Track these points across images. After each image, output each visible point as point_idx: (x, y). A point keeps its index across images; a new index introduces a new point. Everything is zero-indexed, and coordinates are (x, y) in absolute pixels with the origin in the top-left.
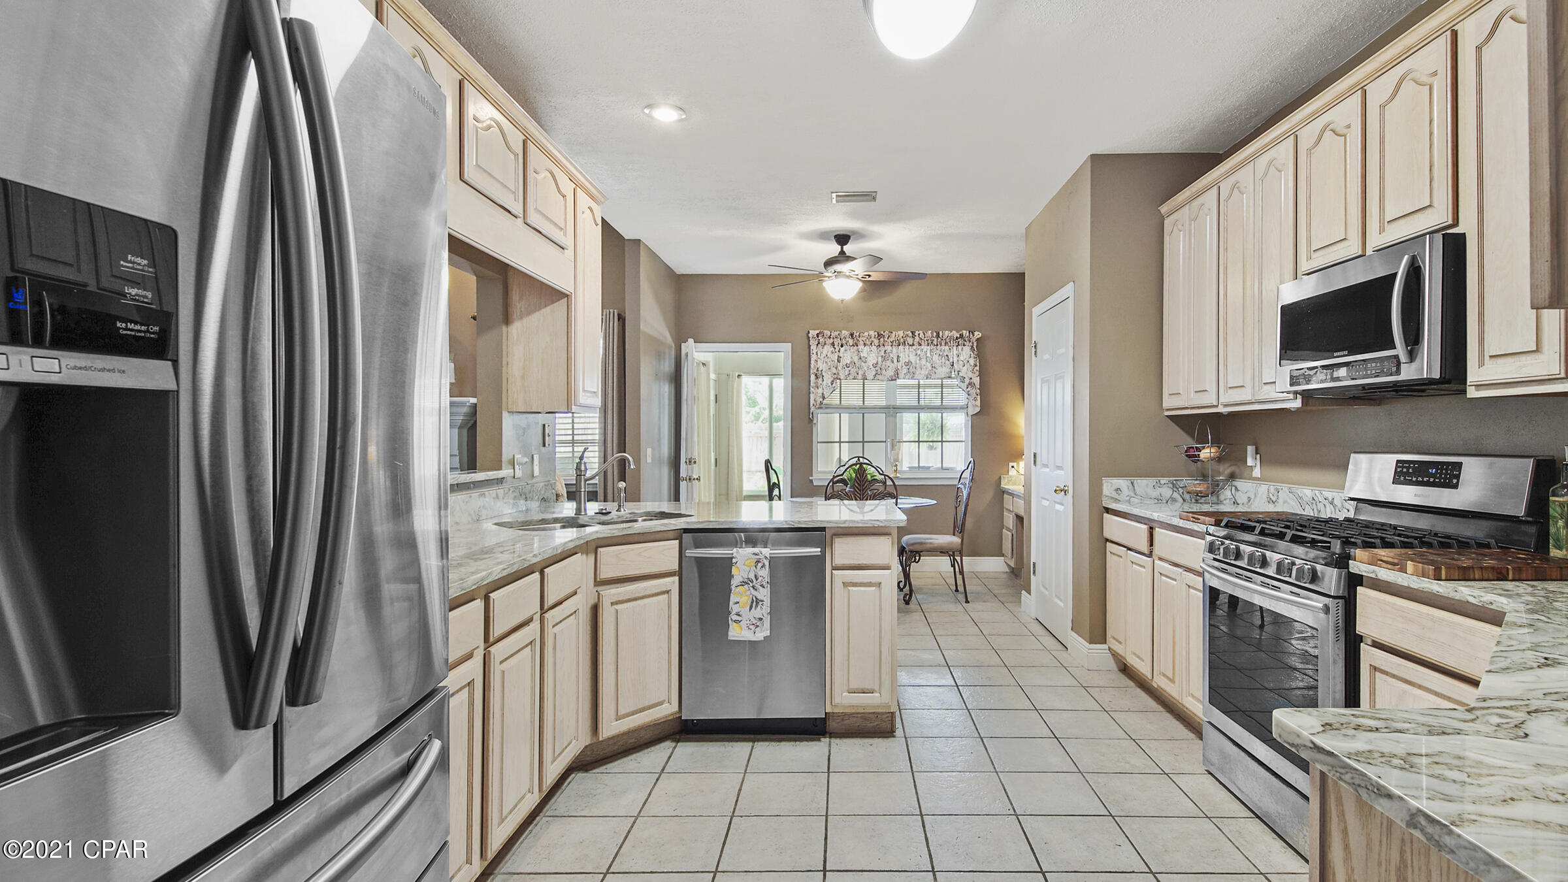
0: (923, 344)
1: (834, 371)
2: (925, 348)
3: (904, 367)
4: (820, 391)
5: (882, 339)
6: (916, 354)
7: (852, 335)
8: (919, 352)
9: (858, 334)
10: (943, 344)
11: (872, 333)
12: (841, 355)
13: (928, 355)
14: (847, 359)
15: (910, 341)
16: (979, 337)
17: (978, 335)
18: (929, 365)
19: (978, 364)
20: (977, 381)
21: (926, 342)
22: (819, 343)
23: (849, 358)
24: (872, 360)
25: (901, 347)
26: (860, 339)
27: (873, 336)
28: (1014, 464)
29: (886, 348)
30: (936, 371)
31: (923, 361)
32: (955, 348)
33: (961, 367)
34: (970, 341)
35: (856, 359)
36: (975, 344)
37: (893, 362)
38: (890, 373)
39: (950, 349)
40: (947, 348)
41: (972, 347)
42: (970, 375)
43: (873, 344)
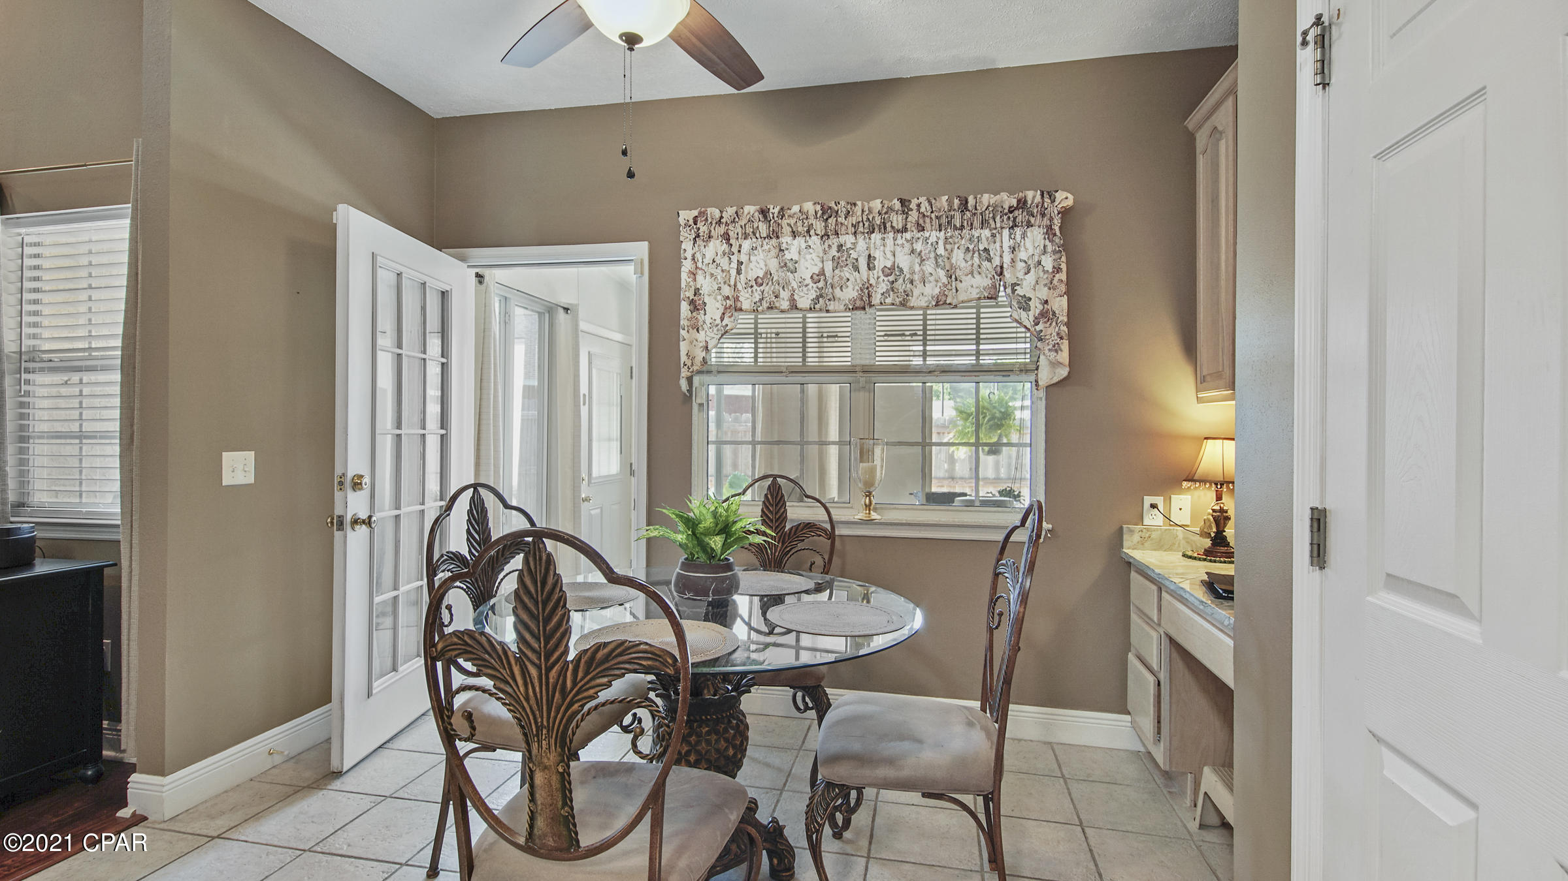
0: (928, 226)
1: (727, 291)
2: (933, 235)
3: (882, 277)
4: (701, 336)
5: (832, 221)
6: (913, 251)
7: (764, 212)
8: (918, 246)
9: (776, 210)
10: (976, 223)
11: (809, 207)
12: (743, 258)
13: (941, 250)
14: (755, 269)
15: (897, 220)
16: (1064, 204)
17: (1065, 199)
18: (942, 273)
19: (1064, 267)
20: (1060, 305)
21: (936, 223)
22: (698, 236)
23: (762, 265)
24: (809, 266)
25: (877, 237)
26: (784, 222)
27: (812, 212)
28: (1159, 500)
29: (842, 239)
30: (960, 285)
31: (929, 267)
32: (1006, 232)
33: (1020, 275)
34: (1043, 215)
35: (773, 264)
36: (1057, 222)
37: (856, 269)
38: (850, 293)
39: (993, 236)
40: (986, 233)
41: (1050, 228)
42: (1043, 293)
43: (812, 232)
